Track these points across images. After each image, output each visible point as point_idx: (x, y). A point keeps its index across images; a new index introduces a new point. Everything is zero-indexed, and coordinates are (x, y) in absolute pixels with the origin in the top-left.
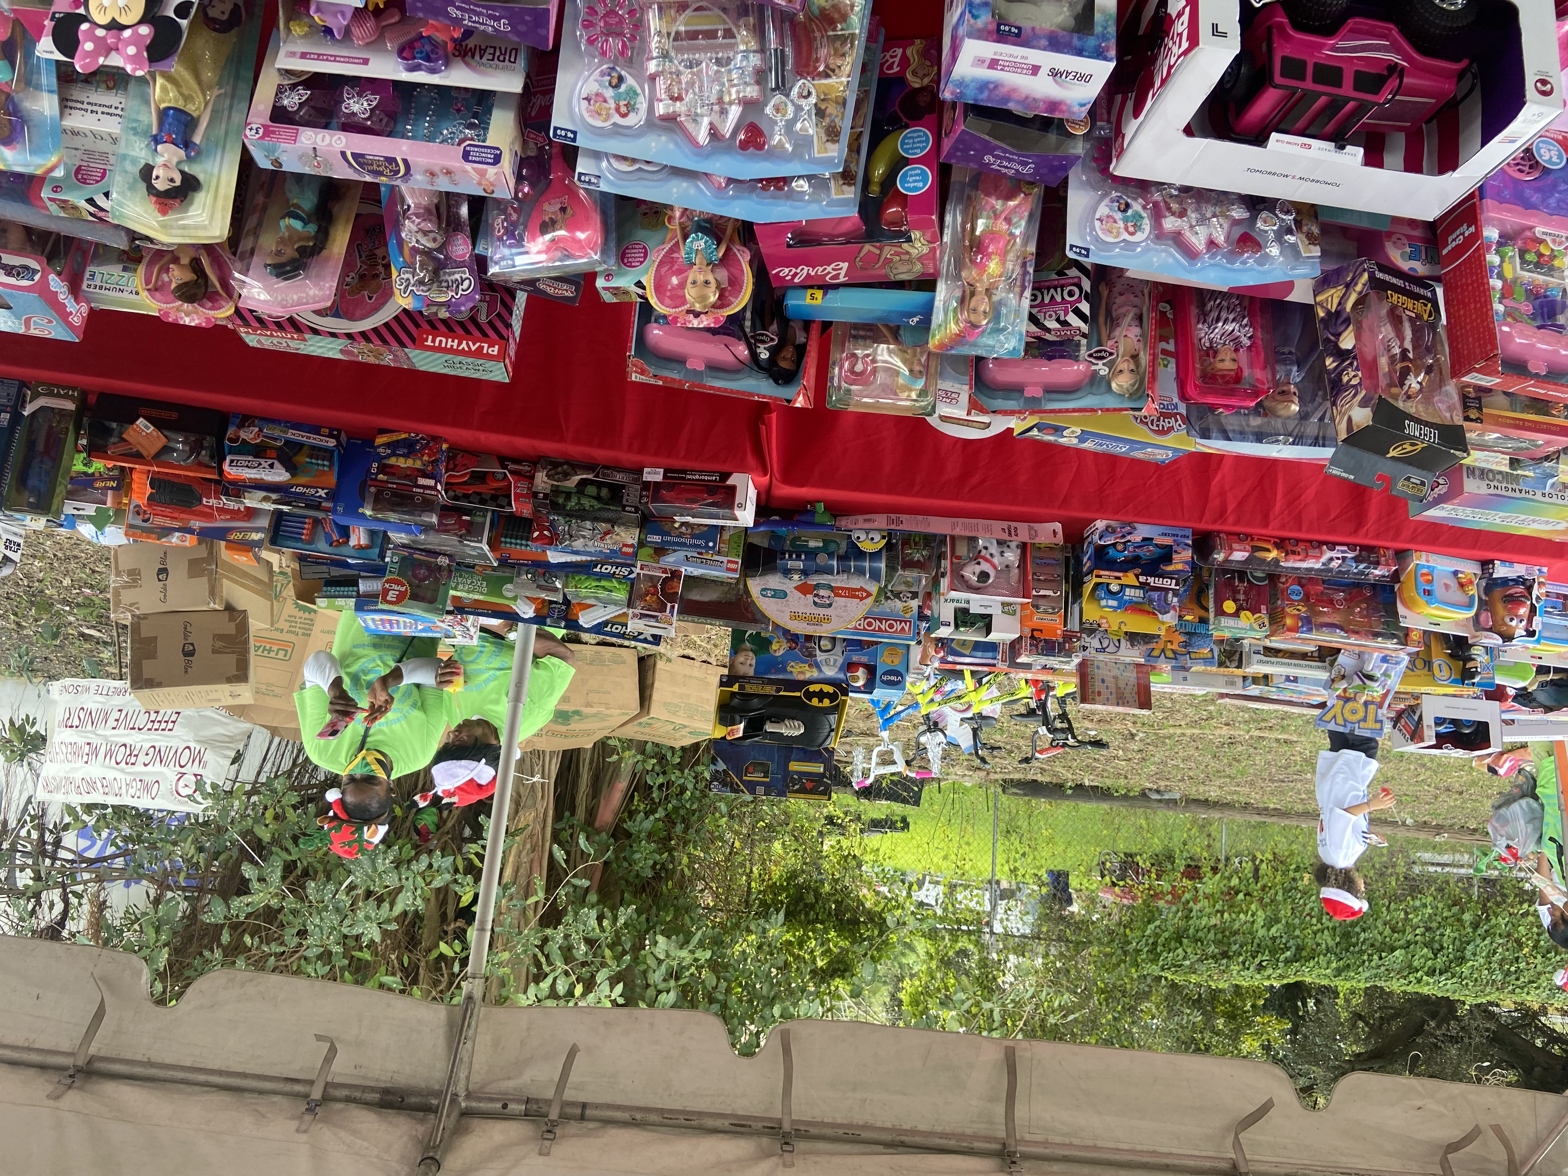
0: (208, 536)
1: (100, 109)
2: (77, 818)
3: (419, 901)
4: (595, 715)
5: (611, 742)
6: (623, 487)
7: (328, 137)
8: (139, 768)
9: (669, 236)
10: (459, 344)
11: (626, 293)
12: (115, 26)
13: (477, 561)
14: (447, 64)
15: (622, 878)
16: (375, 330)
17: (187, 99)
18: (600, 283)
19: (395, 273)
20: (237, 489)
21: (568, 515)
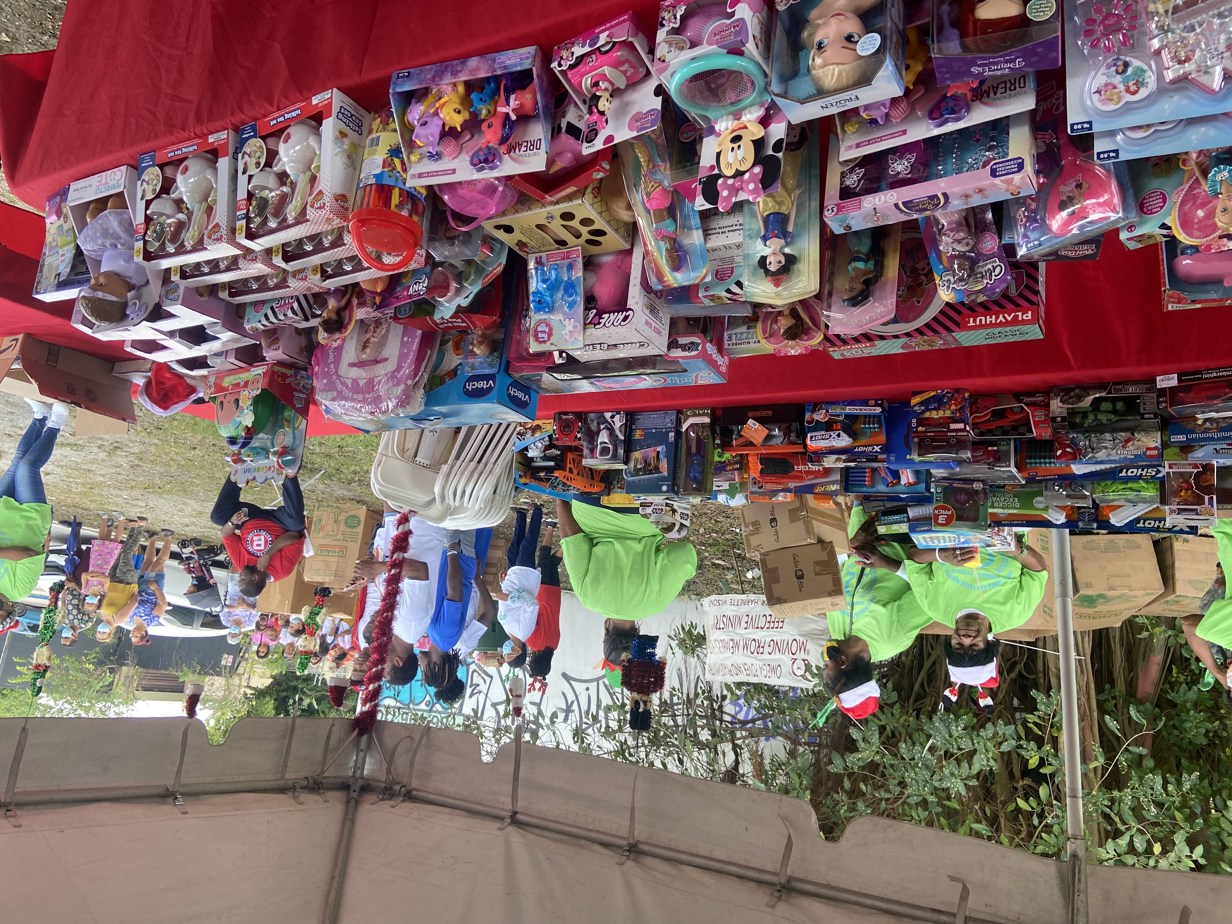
0: (800, 492)
1: (726, 230)
2: (732, 693)
3: (992, 763)
4: (1119, 597)
5: (1139, 620)
6: (1138, 397)
7: (883, 197)
8: (766, 656)
9: (1187, 175)
10: (996, 319)
11: (1150, 237)
12: (739, 174)
13: (1006, 482)
14: (968, 111)
15: (1174, 745)
16: (927, 325)
17: (780, 204)
18: (1124, 236)
19: (937, 279)
20: (818, 456)
21: (1086, 431)
